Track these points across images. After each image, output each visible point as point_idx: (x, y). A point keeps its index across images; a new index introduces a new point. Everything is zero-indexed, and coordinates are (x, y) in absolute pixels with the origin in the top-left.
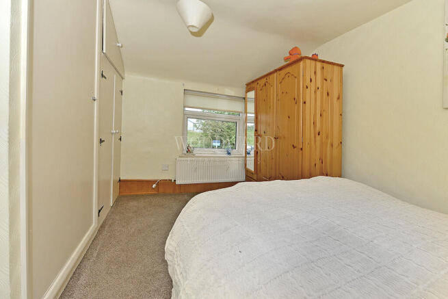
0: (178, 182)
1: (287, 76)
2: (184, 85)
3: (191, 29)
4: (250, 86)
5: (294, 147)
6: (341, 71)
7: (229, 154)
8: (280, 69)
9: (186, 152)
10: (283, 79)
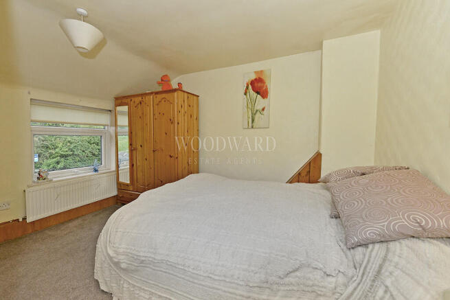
0: (29, 220)
1: (164, 100)
2: (29, 93)
3: (81, 50)
4: (120, 100)
5: (171, 157)
6: (198, 100)
7: (96, 171)
8: (157, 93)
9: (36, 180)
10: (160, 102)
